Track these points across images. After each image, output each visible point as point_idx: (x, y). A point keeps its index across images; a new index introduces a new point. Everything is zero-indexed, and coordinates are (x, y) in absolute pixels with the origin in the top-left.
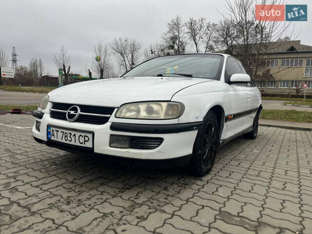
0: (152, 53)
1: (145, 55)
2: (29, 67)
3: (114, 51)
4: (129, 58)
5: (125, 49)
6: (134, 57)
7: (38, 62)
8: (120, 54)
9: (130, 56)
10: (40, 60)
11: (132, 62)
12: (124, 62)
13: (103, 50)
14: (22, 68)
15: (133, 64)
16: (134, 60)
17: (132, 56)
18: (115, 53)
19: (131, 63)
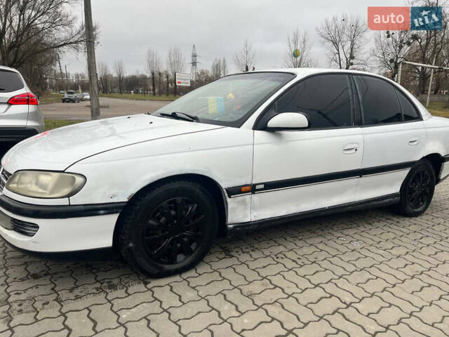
0: (388, 37)
1: (376, 40)
2: (210, 71)
3: (323, 39)
4: (345, 47)
5: (340, 33)
6: (356, 46)
7: (221, 64)
8: (331, 43)
9: (348, 45)
10: (224, 61)
11: (351, 54)
12: (337, 55)
13: (301, 40)
14: (203, 73)
15: (352, 57)
16: (354, 50)
17: (353, 44)
18: (324, 43)
19: (348, 56)
